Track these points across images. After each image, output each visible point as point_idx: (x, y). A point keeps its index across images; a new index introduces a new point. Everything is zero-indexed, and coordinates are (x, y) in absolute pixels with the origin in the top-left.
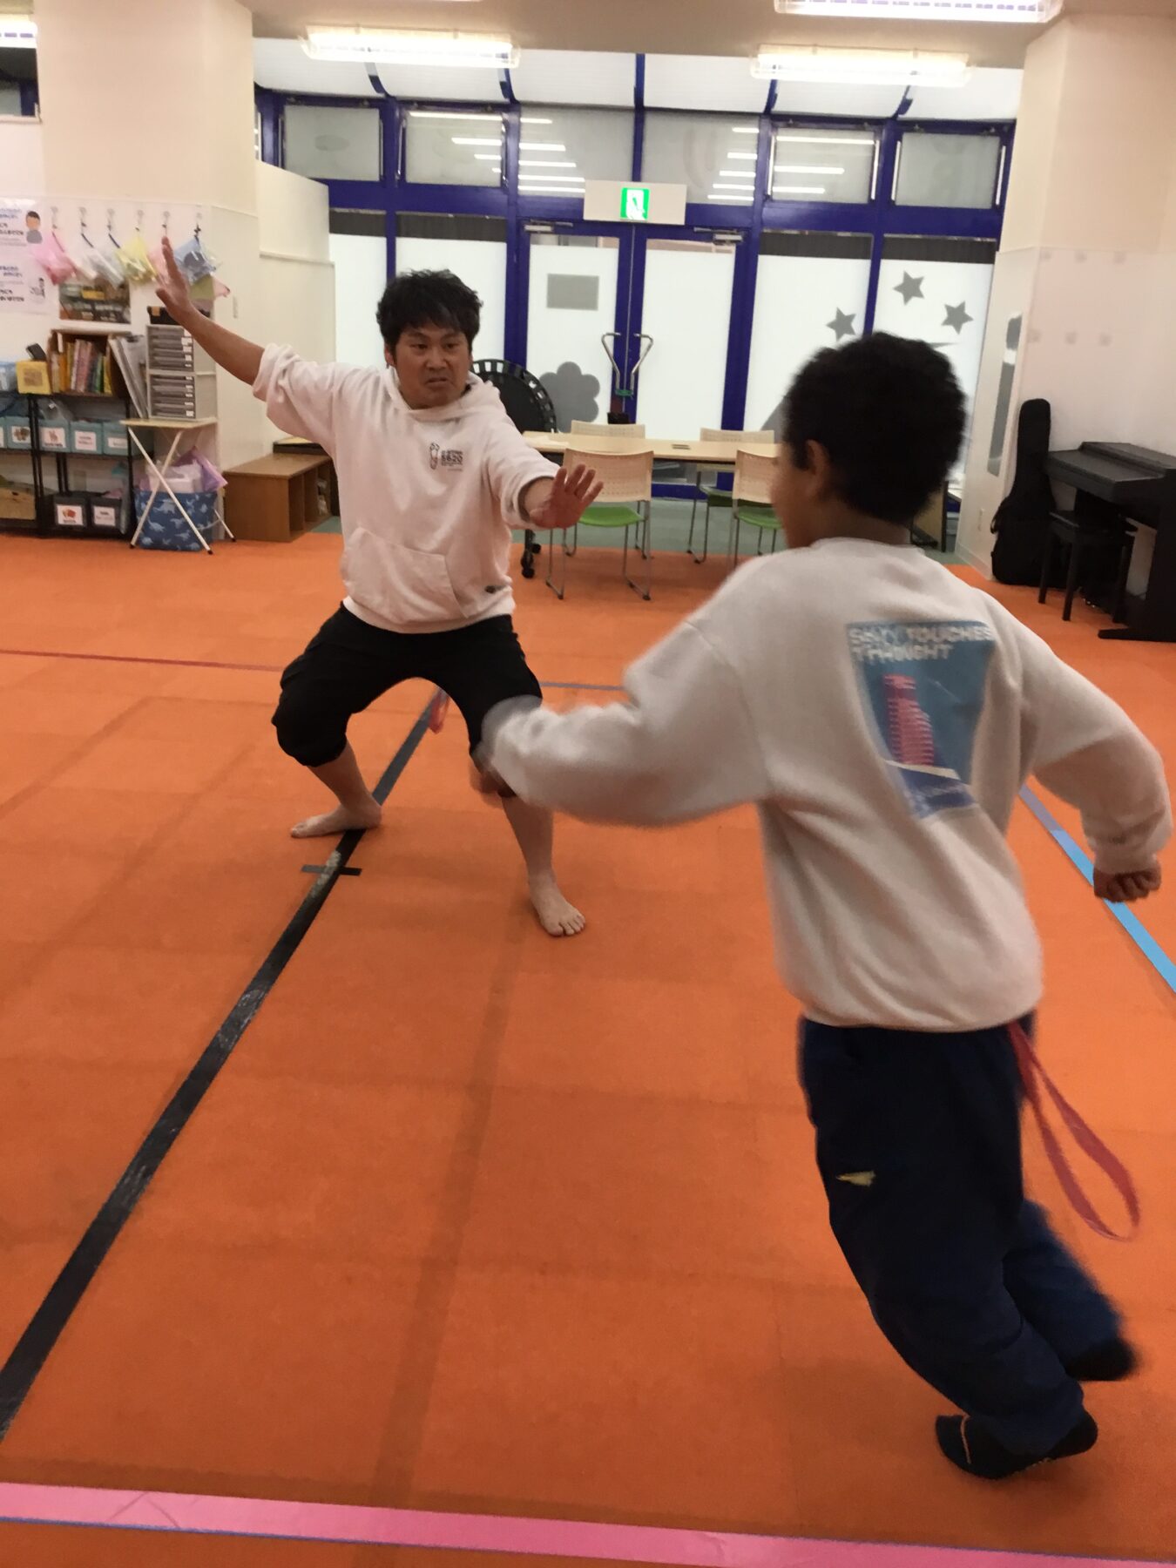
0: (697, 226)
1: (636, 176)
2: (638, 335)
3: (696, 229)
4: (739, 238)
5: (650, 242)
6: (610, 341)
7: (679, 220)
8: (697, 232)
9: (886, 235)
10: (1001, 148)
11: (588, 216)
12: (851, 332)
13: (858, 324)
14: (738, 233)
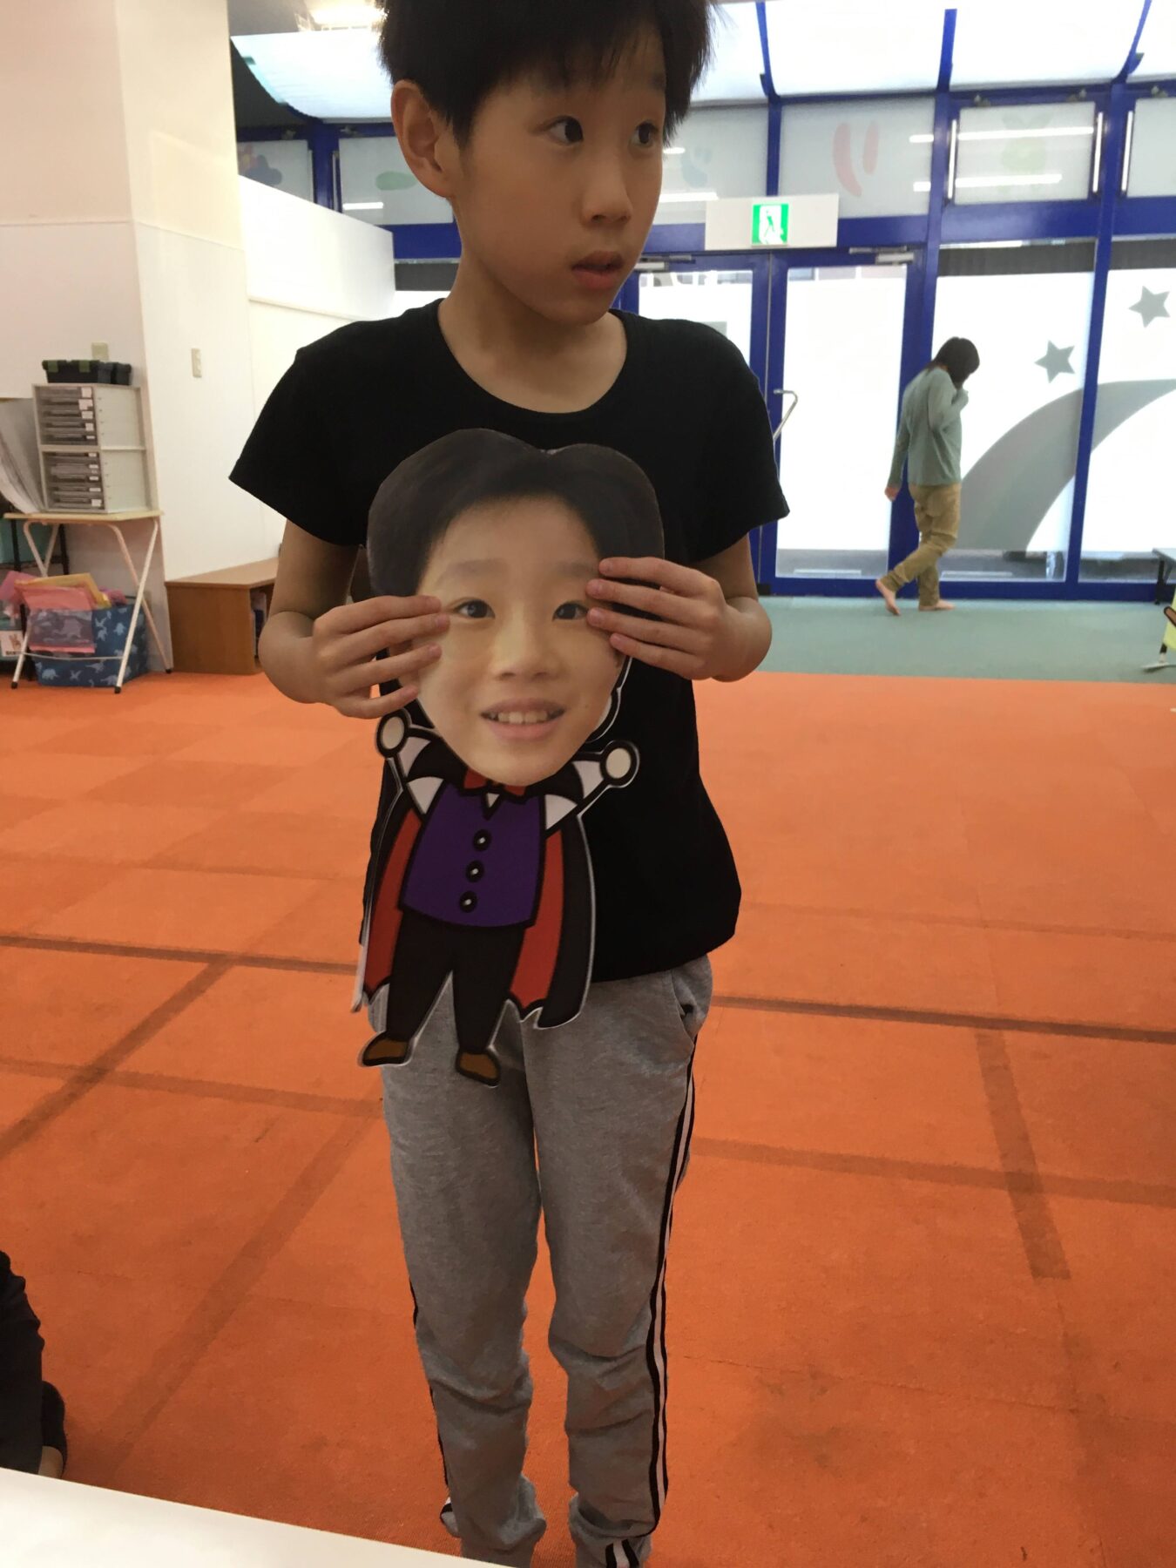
0: (855, 247)
1: (772, 188)
2: (777, 391)
3: (852, 251)
4: (910, 256)
5: (791, 273)
7: (829, 239)
8: (855, 255)
9: (1115, 239)
11: (710, 246)
12: (1068, 369)
13: (1078, 360)
14: (908, 250)
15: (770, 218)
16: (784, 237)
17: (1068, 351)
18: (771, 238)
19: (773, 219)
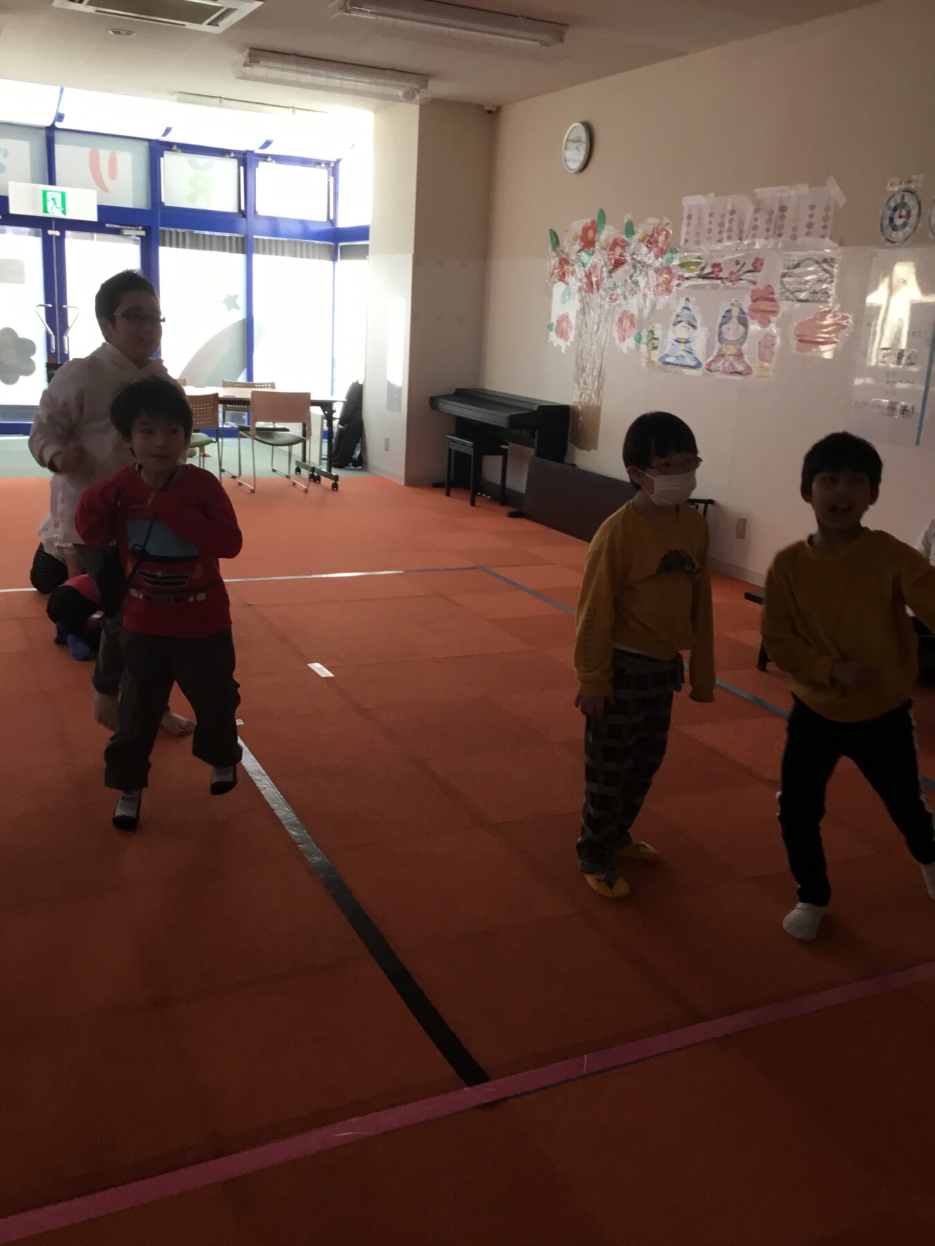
0: (109, 223)
1: (52, 180)
2: (64, 306)
3: (107, 225)
4: (143, 233)
5: (68, 233)
6: (42, 311)
7: (93, 216)
8: (109, 228)
9: (255, 237)
10: (329, 178)
11: (14, 209)
12: (238, 308)
13: (241, 301)
14: (143, 229)
15: (53, 199)
16: (64, 212)
17: (235, 297)
18: (55, 213)
19: (56, 200)
